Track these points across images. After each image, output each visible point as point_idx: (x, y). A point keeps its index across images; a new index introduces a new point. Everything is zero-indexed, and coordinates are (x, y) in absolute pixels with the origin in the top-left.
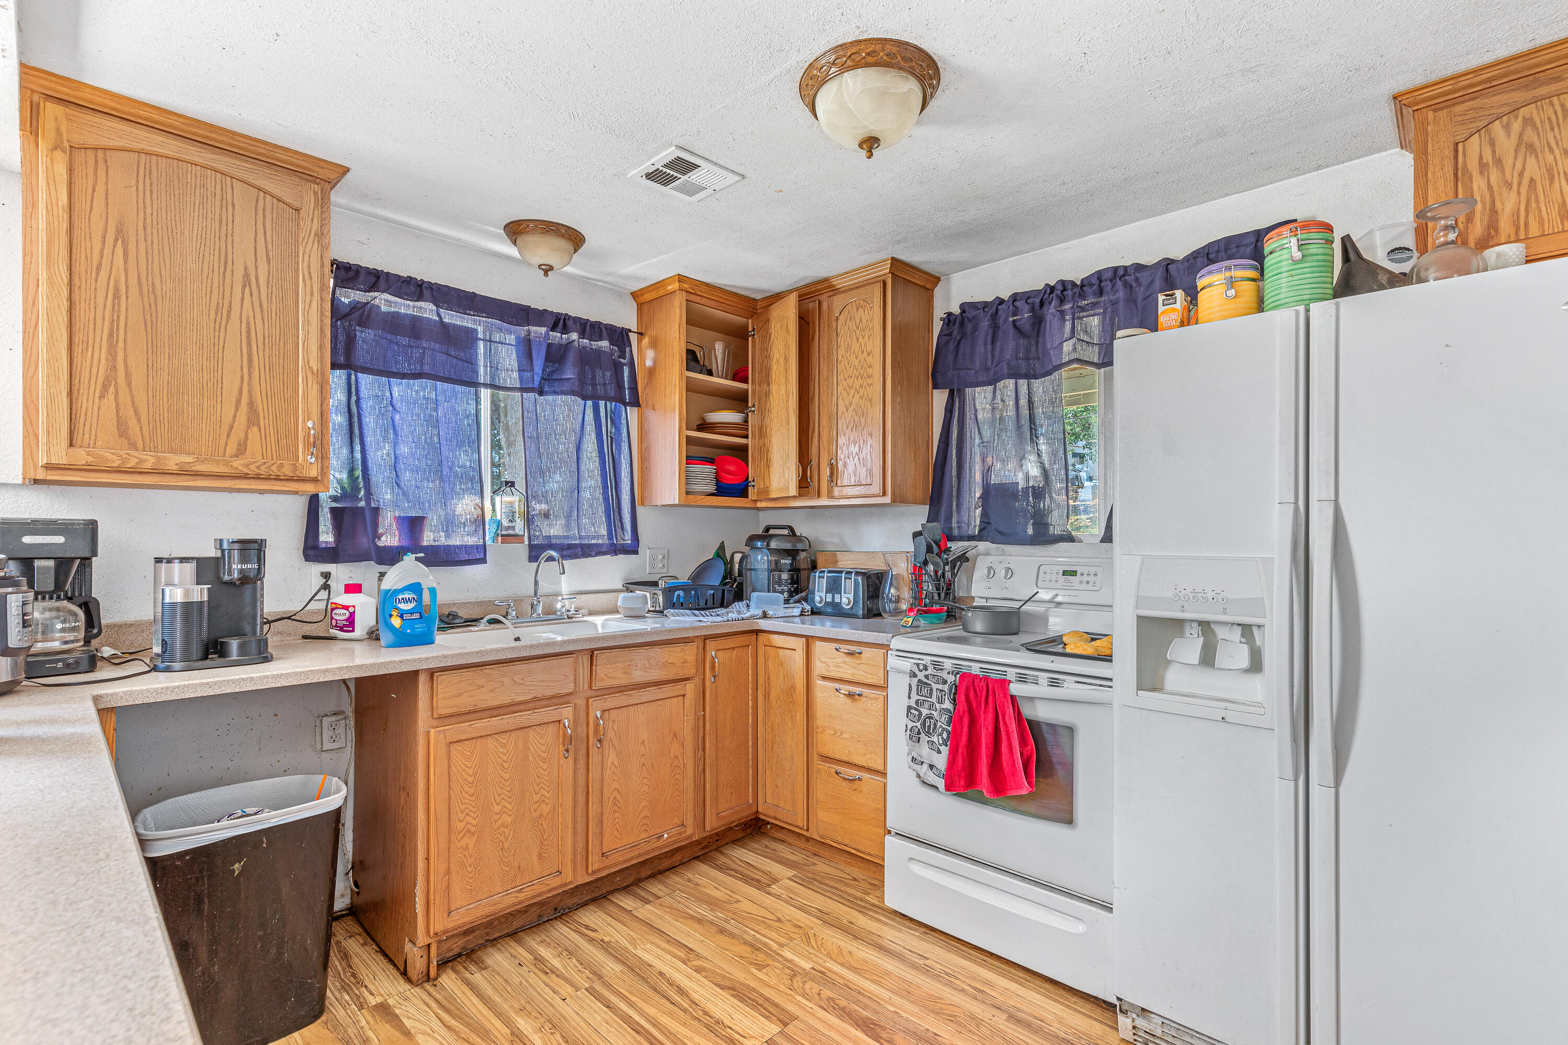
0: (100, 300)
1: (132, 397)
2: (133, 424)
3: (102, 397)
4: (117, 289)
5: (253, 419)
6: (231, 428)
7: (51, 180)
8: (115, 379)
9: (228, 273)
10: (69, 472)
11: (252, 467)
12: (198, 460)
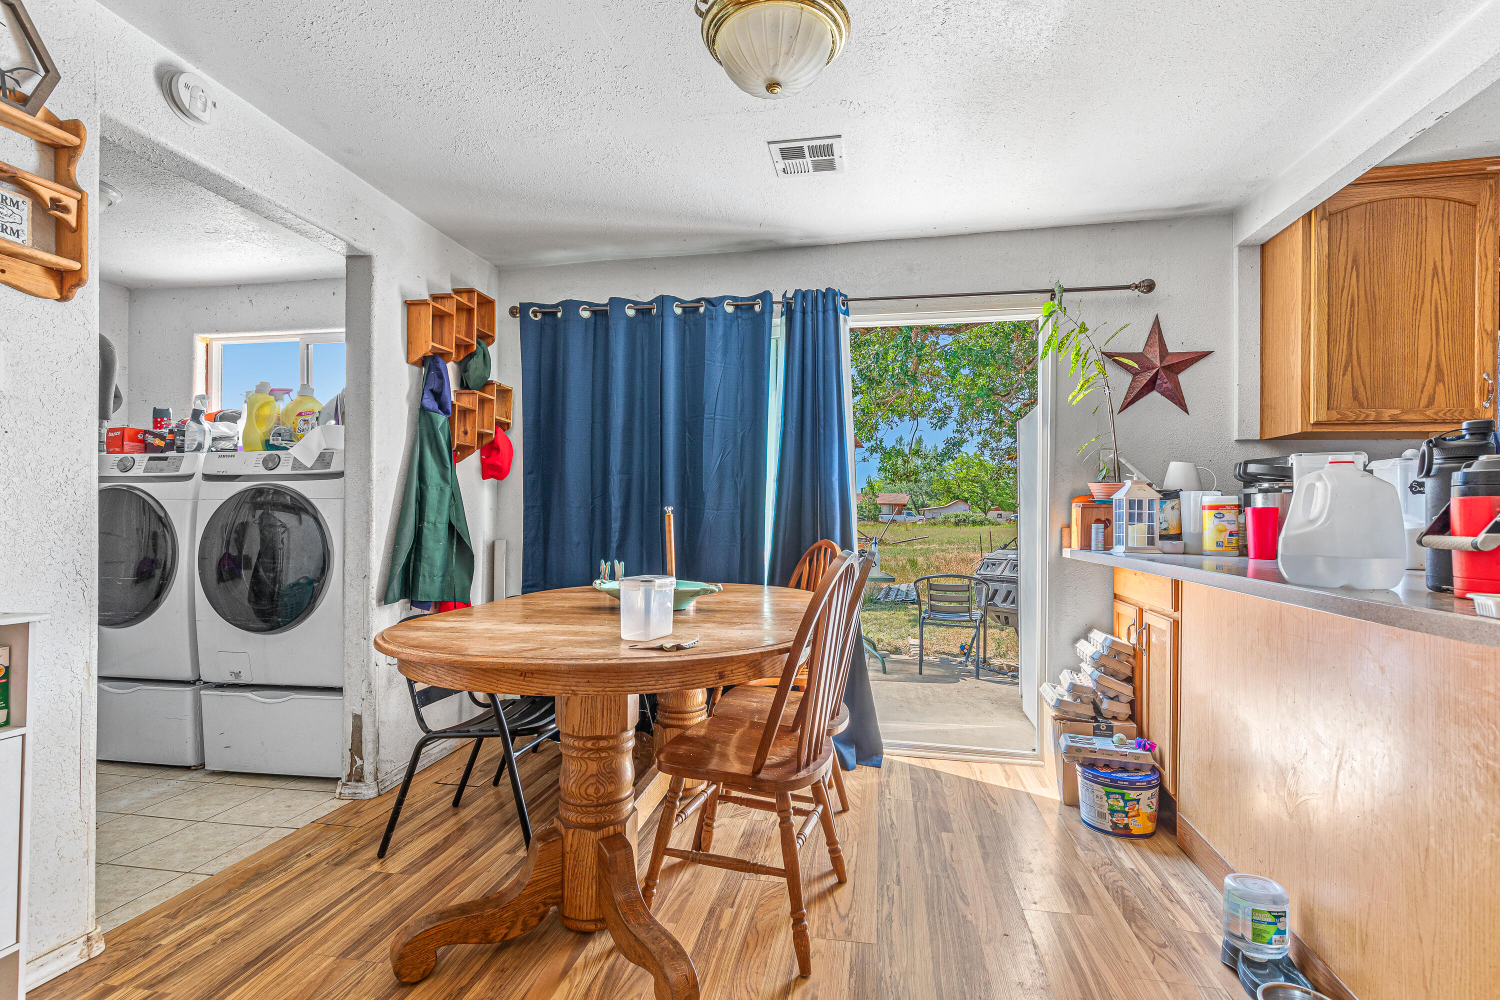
0: (1343, 310)
1: (1361, 372)
2: (1361, 389)
3: (1344, 375)
4: (1353, 301)
5: (1440, 378)
6: (1424, 386)
7: (1319, 239)
8: (1351, 362)
9: (1422, 271)
10: (1324, 426)
11: (1440, 414)
12: (1404, 412)
